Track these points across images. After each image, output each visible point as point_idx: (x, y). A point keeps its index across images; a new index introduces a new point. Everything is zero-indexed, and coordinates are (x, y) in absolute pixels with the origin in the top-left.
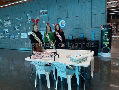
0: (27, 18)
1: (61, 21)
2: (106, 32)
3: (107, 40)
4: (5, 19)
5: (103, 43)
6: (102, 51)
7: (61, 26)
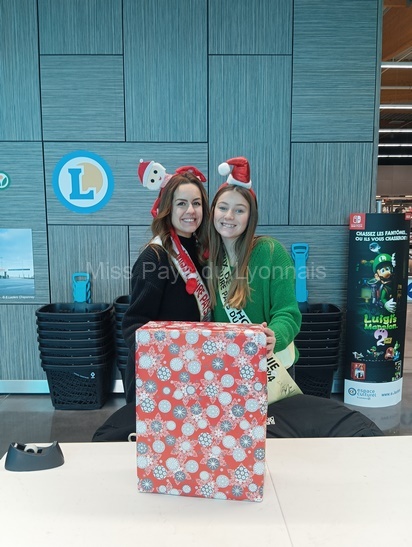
1: (74, 163)
2: (383, 257)
3: (390, 304)
5: (366, 321)
6: (357, 372)
7: (72, 197)
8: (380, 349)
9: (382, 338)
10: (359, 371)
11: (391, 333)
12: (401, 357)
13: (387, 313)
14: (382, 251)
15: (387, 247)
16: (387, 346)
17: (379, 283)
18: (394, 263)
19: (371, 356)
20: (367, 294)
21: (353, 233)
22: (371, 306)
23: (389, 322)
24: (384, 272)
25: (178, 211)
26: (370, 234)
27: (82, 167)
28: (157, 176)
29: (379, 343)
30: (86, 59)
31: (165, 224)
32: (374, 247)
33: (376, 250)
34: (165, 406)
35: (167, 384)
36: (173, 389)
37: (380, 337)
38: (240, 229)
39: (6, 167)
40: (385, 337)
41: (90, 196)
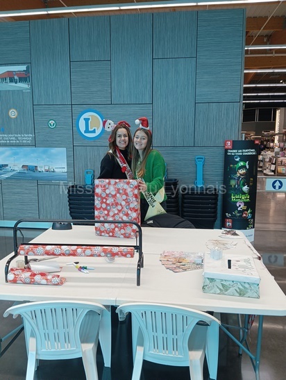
1: (86, 115)
2: (242, 164)
3: (245, 188)
5: (232, 197)
6: (228, 224)
7: (85, 132)
8: (239, 212)
9: (241, 206)
10: (229, 224)
11: (246, 204)
12: (253, 217)
13: (244, 193)
14: (241, 160)
15: (244, 158)
16: (244, 210)
17: (239, 177)
18: (247, 167)
19: (235, 216)
20: (233, 183)
21: (226, 151)
22: (235, 189)
23: (245, 198)
24: (242, 171)
25: (118, 139)
26: (235, 151)
27: (90, 117)
28: (111, 125)
29: (239, 209)
30: (92, 63)
31: (113, 144)
32: (236, 158)
33: (238, 160)
34: (104, 206)
35: (105, 198)
36: (107, 200)
37: (240, 206)
38: (143, 146)
39: (55, 117)
40: (242, 206)
41: (94, 132)
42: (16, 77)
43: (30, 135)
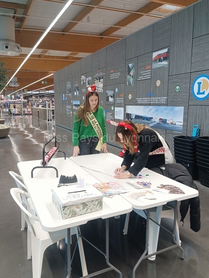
0: (129, 74)
4: (97, 75)
42: (162, 58)
43: (165, 98)
